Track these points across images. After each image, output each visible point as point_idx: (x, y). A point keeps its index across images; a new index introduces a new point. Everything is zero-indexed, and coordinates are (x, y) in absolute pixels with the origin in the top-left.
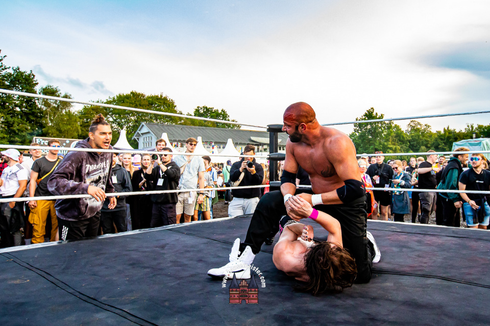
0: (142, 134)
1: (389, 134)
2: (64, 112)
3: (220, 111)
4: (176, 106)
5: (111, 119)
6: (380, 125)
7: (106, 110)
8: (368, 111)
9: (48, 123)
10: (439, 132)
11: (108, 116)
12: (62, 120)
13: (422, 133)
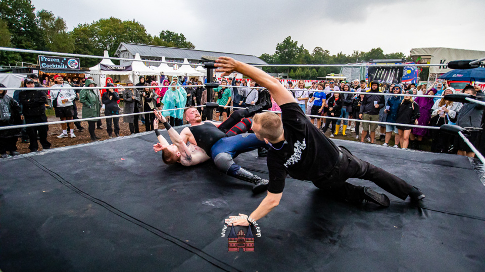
0: (122, 51)
1: (300, 56)
2: (60, 31)
3: (179, 35)
4: (145, 30)
5: (97, 39)
6: (294, 49)
7: (92, 31)
8: (286, 38)
9: (48, 41)
10: (334, 56)
11: (95, 37)
12: (59, 39)
13: (323, 56)
